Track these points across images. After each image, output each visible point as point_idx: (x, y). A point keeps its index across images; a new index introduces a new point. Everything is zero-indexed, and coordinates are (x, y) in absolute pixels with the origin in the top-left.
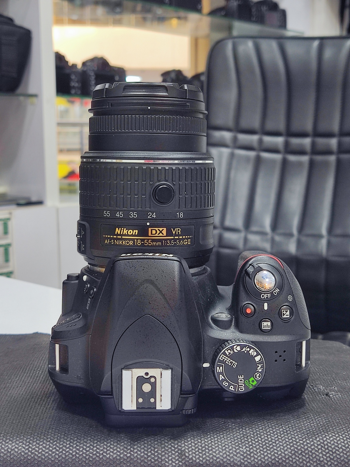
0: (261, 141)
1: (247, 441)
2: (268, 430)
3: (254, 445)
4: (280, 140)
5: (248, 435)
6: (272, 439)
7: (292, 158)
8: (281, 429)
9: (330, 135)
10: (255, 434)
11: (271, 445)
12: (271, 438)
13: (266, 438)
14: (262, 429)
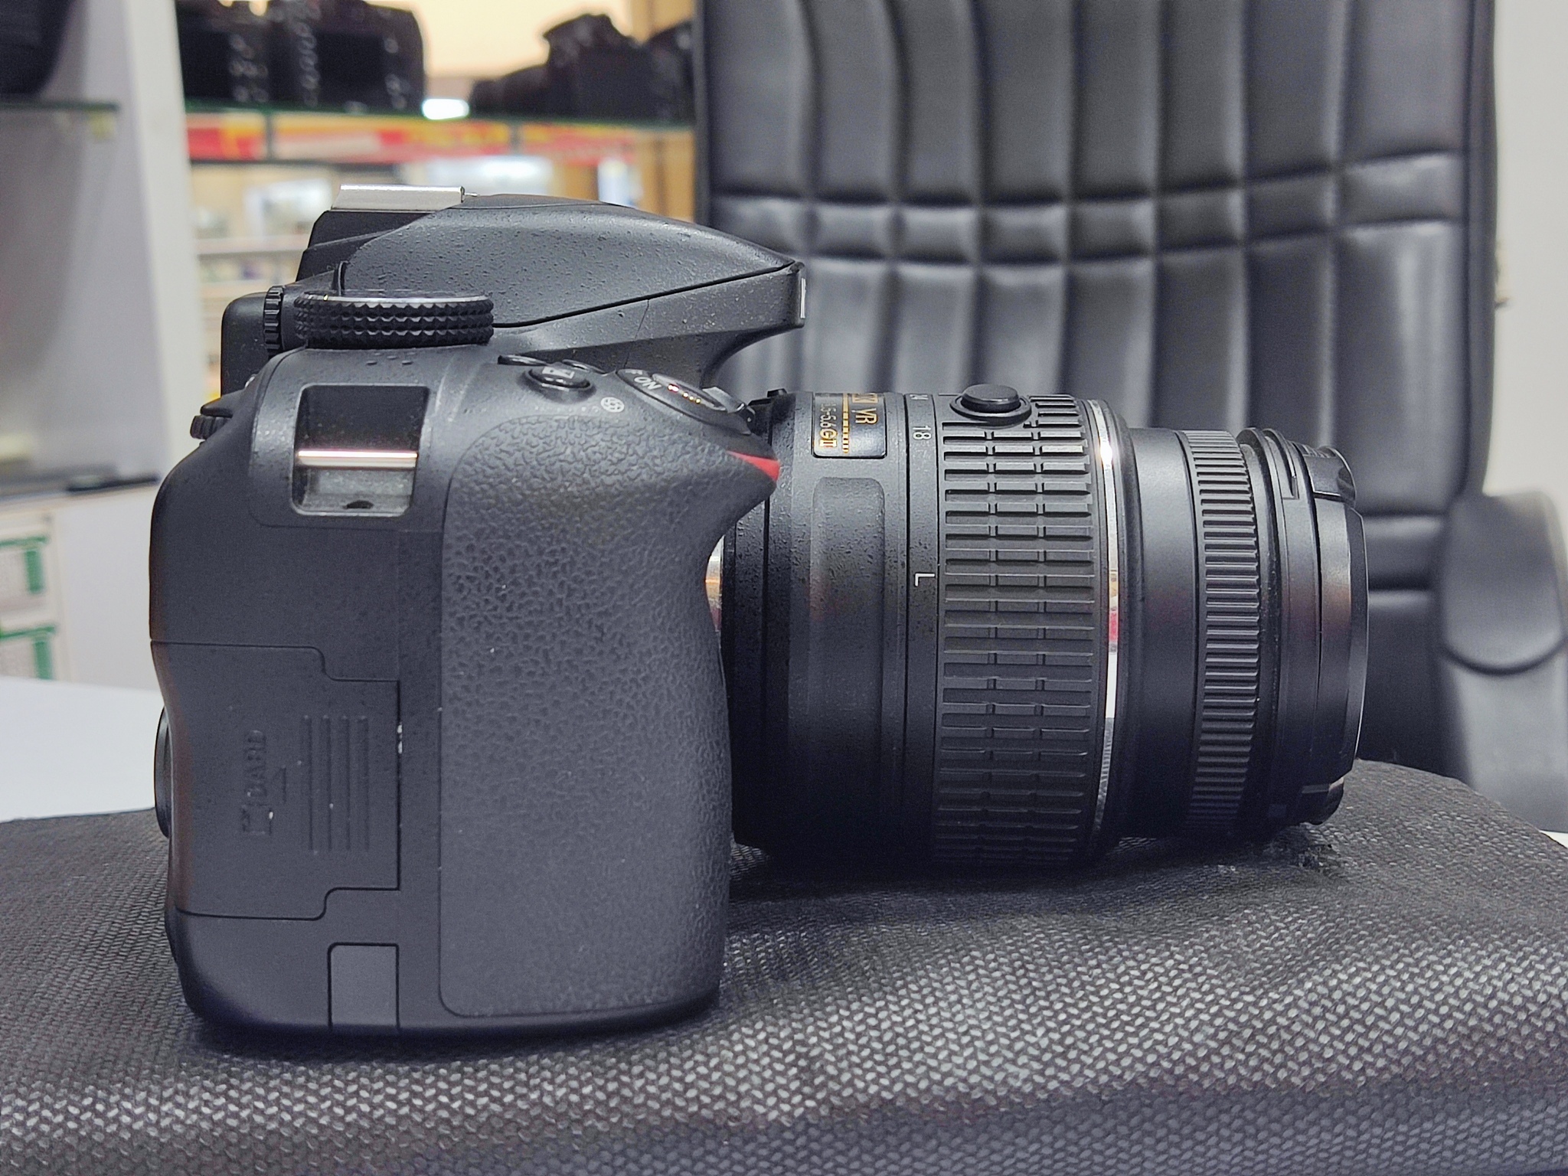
0: (898, 227)
1: (1046, 1008)
2: (1122, 968)
3: (1078, 1023)
4: (961, 221)
5: (1050, 988)
6: (1140, 998)
7: (1006, 277)
8: (1170, 962)
9: (1130, 192)
10: (1076, 984)
11: (1137, 1016)
12: (1134, 992)
13: (1118, 996)
14: (1098, 966)
